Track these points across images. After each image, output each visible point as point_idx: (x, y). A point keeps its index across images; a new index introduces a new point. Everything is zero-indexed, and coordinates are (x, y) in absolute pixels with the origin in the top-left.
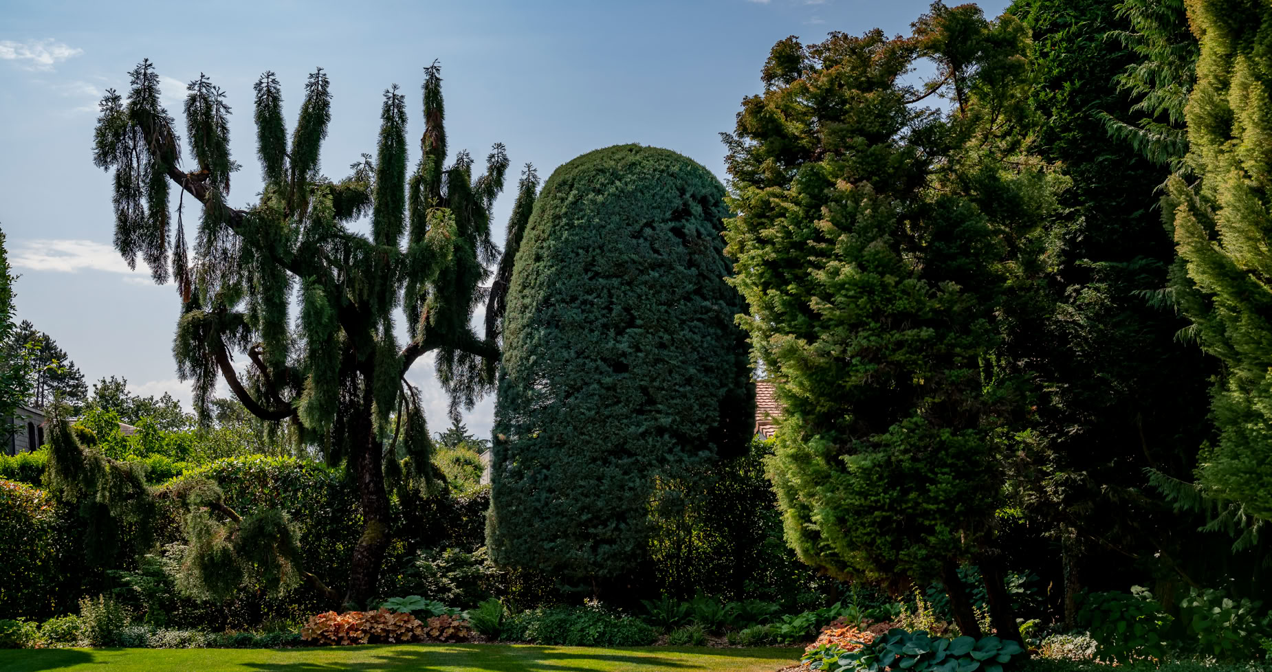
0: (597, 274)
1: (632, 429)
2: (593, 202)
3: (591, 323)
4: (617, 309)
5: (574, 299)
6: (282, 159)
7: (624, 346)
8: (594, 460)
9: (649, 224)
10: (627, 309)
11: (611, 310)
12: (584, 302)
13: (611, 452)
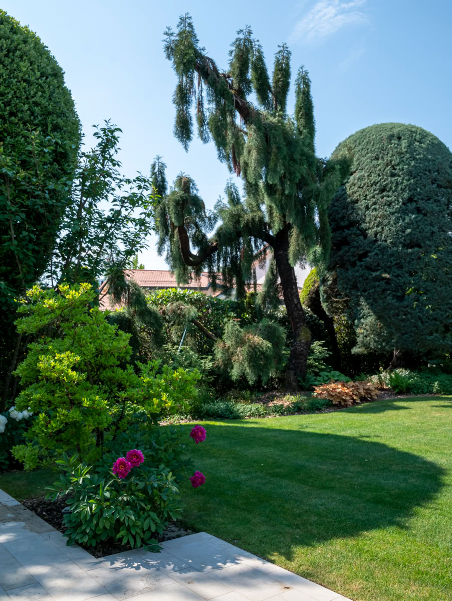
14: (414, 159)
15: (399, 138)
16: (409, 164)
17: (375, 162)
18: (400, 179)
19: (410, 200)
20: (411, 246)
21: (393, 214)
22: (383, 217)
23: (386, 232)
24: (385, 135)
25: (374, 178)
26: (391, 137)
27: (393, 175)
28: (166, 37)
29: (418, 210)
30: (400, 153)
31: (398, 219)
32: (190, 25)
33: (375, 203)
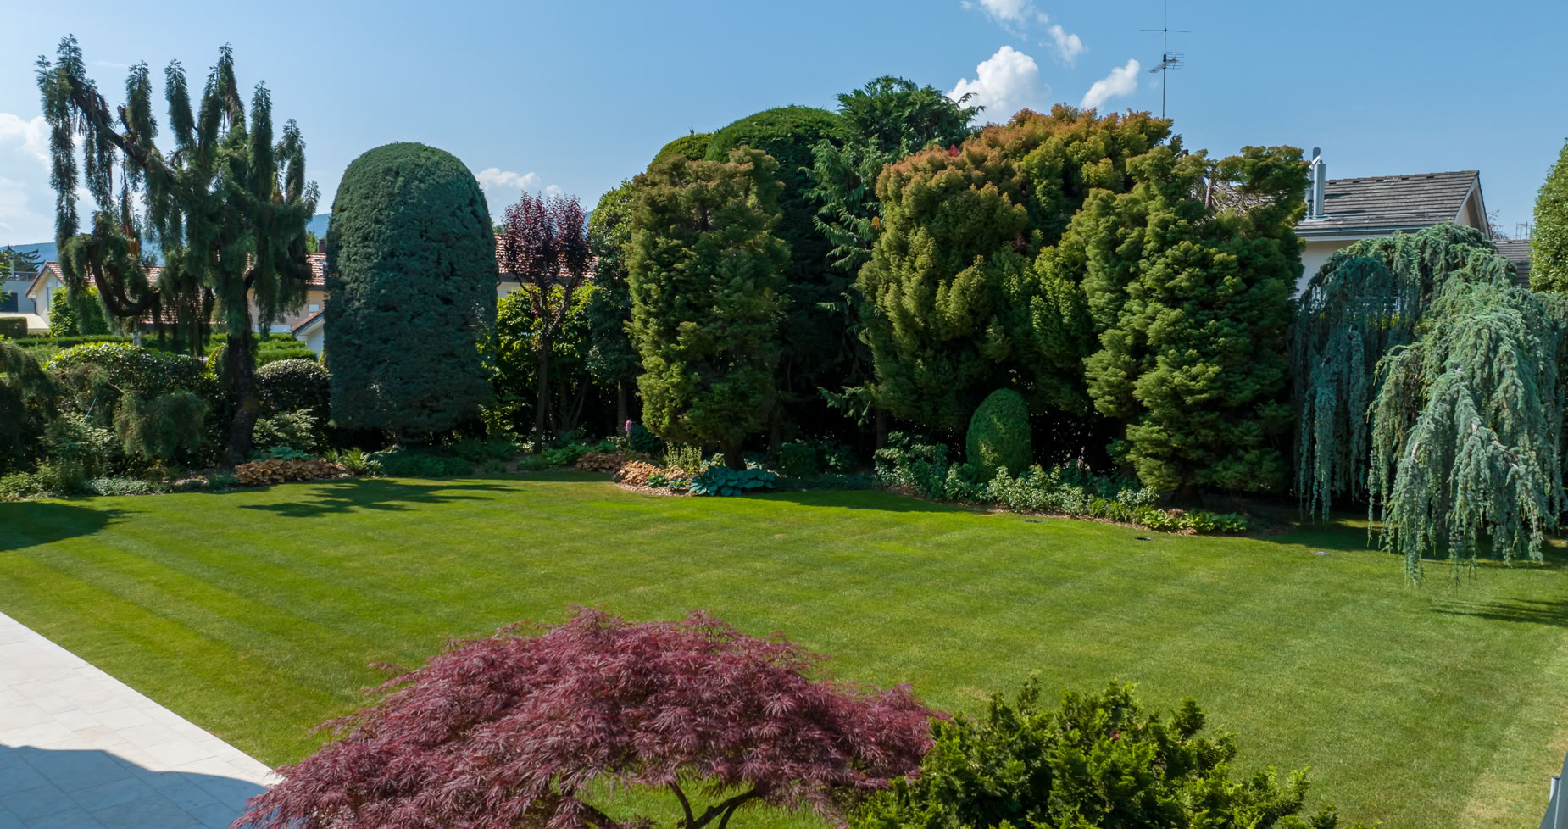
0: (429, 238)
1: (458, 341)
2: (418, 188)
3: (427, 271)
4: (445, 264)
5: (413, 254)
6: (190, 130)
7: (451, 288)
8: (433, 360)
9: (459, 208)
10: (451, 264)
11: (440, 264)
12: (421, 257)
13: (444, 355)
14: (405, 203)
15: (397, 173)
16: (396, 211)
17: (363, 201)
18: (383, 229)
19: (392, 254)
20: (387, 309)
21: (370, 269)
22: (360, 271)
23: (361, 290)
24: (382, 166)
25: (358, 223)
26: (388, 171)
27: (378, 222)
28: (37, 67)
29: (400, 268)
30: (391, 195)
31: (374, 275)
32: (76, 50)
33: (356, 254)
